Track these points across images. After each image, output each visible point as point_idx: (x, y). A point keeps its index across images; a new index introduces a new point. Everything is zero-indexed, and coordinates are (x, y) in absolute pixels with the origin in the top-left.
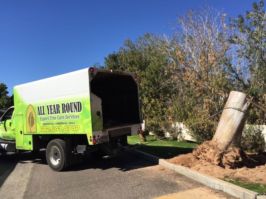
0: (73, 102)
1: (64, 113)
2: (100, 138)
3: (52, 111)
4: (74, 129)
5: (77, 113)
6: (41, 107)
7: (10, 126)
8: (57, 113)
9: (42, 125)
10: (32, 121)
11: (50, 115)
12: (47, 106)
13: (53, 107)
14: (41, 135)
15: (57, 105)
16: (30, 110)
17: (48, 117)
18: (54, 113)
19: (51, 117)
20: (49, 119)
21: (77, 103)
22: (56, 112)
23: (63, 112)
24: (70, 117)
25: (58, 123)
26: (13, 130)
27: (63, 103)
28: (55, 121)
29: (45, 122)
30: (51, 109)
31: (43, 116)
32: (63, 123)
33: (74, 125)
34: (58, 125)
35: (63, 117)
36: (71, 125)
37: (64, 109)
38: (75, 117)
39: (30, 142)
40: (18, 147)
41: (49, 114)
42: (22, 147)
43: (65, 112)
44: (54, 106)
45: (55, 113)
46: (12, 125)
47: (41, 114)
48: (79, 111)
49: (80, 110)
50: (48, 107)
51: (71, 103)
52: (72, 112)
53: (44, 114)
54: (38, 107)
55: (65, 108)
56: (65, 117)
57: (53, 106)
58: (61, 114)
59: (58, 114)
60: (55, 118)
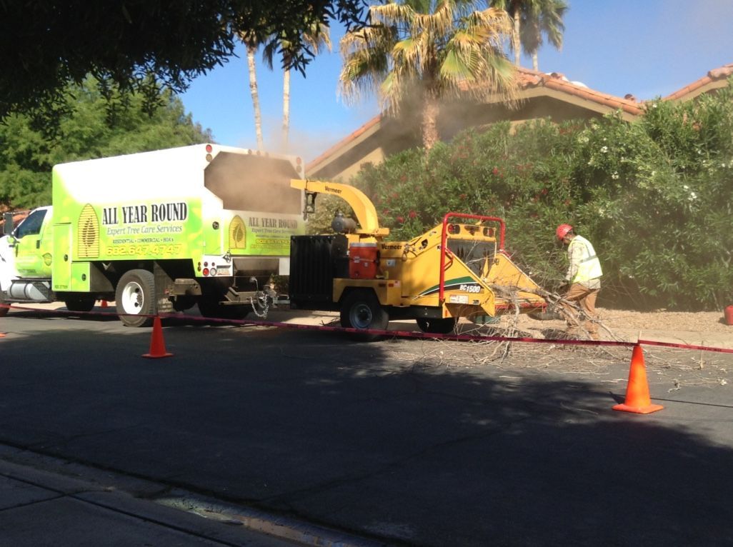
0: (173, 203)
1: (155, 222)
2: (215, 267)
3: (133, 218)
4: (172, 251)
5: (178, 223)
6: (110, 209)
7: (38, 246)
8: (142, 221)
9: (110, 243)
10: (89, 235)
11: (128, 224)
12: (124, 208)
13: (133, 211)
14: (107, 262)
15: (142, 207)
16: (89, 213)
17: (123, 228)
18: (136, 220)
19: (129, 228)
20: (126, 231)
21: (180, 205)
22: (140, 220)
23: (153, 220)
24: (166, 229)
25: (143, 240)
26: (43, 256)
27: (153, 204)
28: (137, 236)
29: (116, 237)
30: (130, 214)
31: (112, 226)
32: (151, 240)
33: (171, 242)
34: (142, 243)
35: (153, 229)
36: (165, 243)
37: (155, 215)
38: (175, 229)
39: (84, 275)
40: (56, 287)
41: (125, 222)
42: (66, 287)
43: (157, 220)
44: (137, 208)
45: (138, 221)
46: (41, 245)
47: (110, 223)
48: (181, 219)
49: (183, 217)
50: (126, 209)
51: (168, 205)
52: (169, 219)
53: (115, 223)
54: (105, 210)
55: (158, 213)
56: (157, 230)
57: (134, 208)
58: (149, 223)
59: (144, 223)
60: (136, 230)
